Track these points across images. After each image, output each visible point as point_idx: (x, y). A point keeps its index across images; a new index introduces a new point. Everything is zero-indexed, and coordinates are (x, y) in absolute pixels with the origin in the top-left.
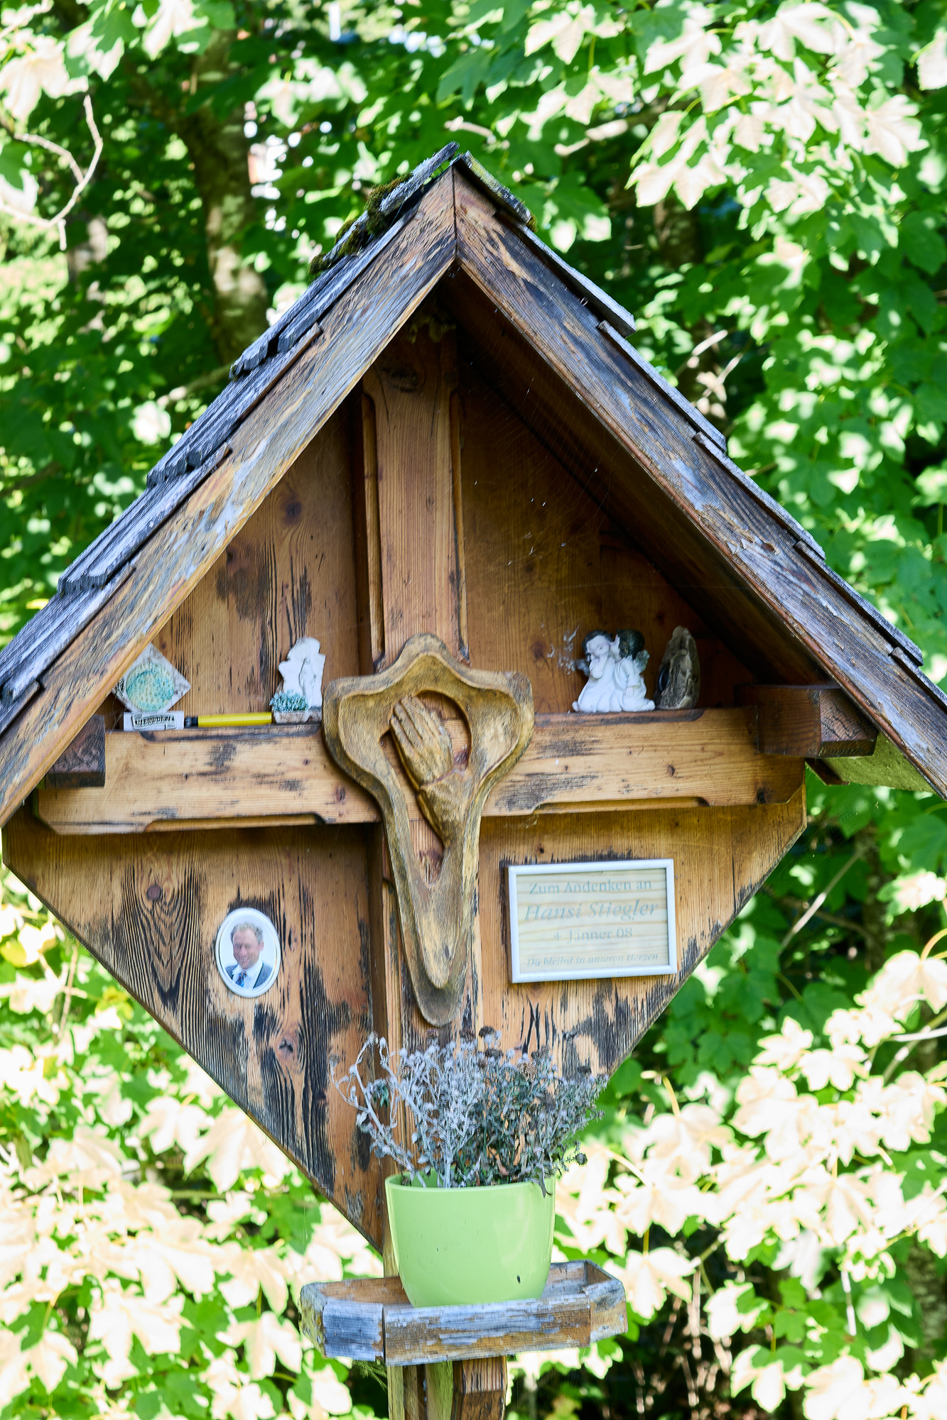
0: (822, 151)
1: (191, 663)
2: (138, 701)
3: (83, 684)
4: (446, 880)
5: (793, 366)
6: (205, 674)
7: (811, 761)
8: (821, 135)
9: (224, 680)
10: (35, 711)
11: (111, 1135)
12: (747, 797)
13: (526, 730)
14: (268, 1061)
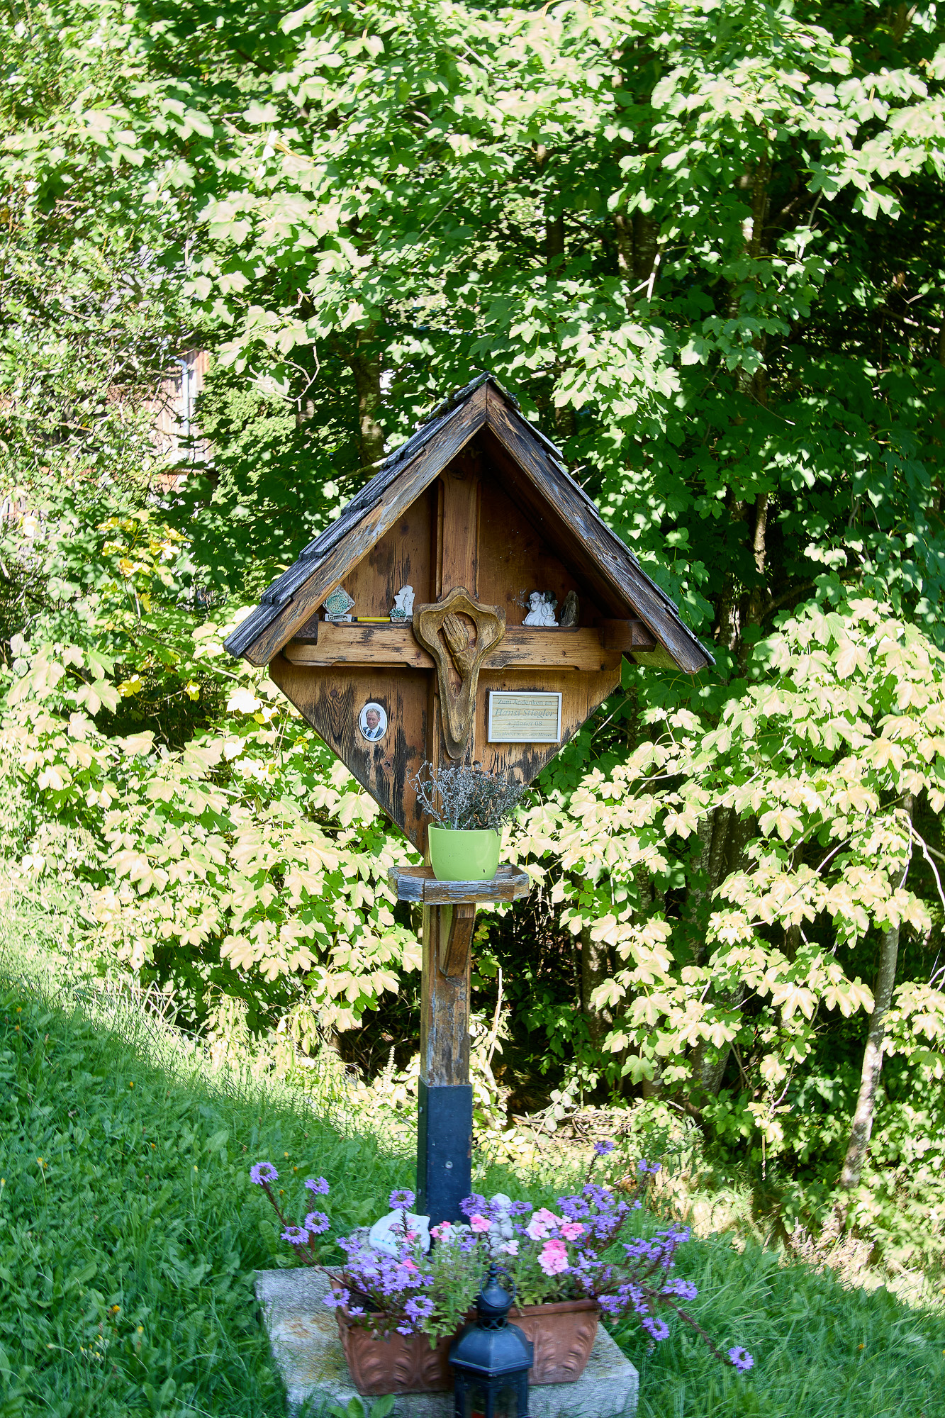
0: (636, 389)
1: (356, 593)
2: (332, 608)
3: (310, 599)
4: (463, 696)
5: (615, 482)
6: (362, 598)
7: (624, 653)
8: (637, 382)
9: (370, 602)
10: (289, 610)
11: (296, 800)
12: (596, 667)
13: (502, 632)
14: (379, 770)
